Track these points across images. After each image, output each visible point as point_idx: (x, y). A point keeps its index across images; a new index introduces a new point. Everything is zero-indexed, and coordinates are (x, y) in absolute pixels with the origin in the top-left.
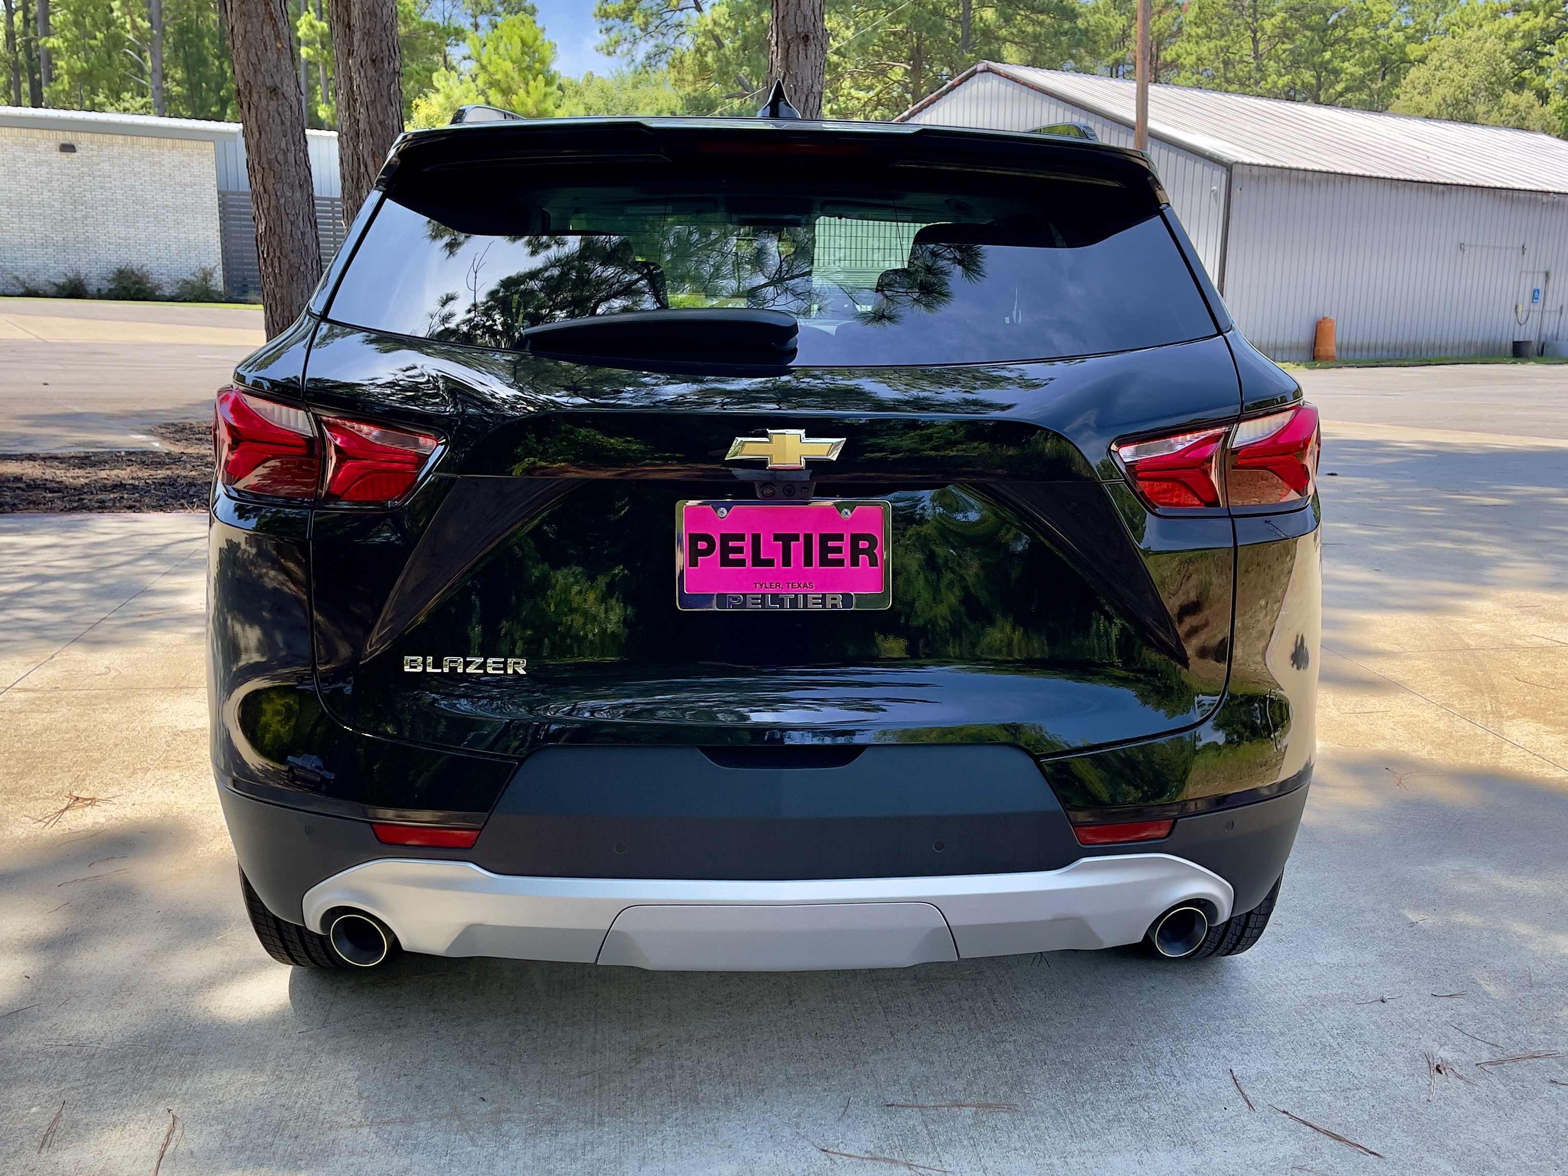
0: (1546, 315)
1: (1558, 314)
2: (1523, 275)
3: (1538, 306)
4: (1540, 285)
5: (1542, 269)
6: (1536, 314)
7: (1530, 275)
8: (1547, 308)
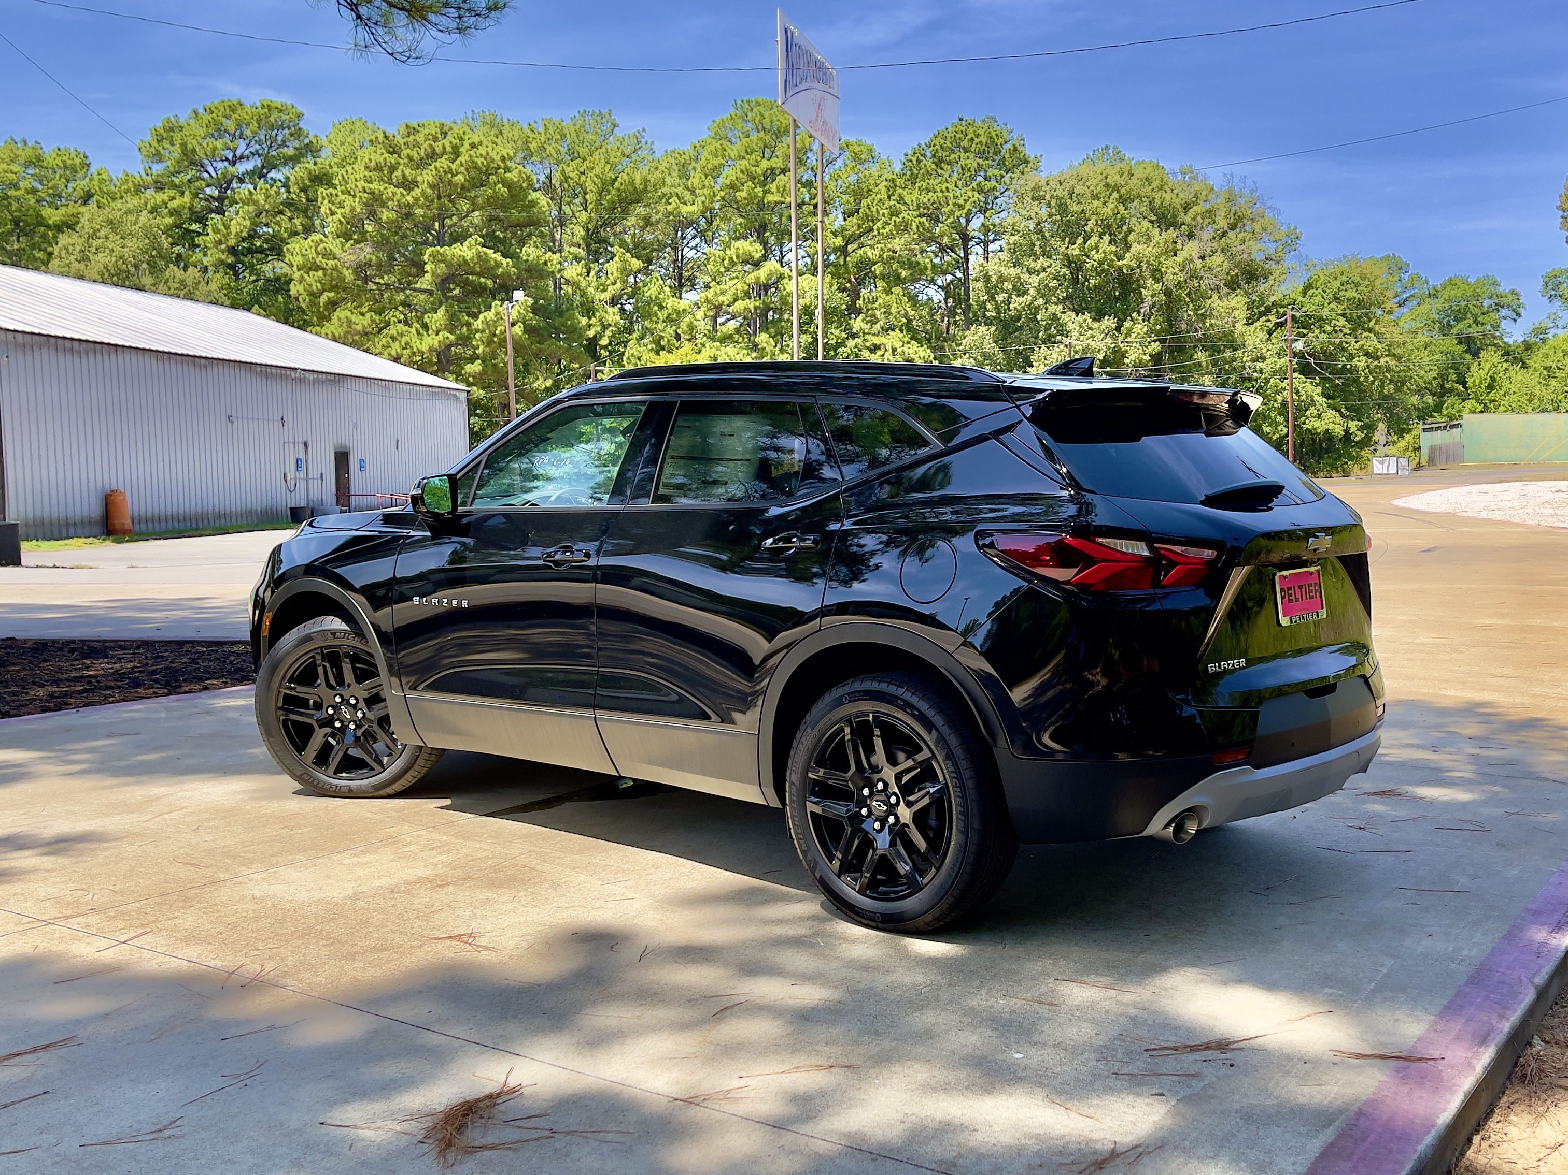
0: (311, 482)
1: (320, 481)
2: (286, 445)
3: (302, 474)
4: (302, 455)
5: (300, 440)
6: (302, 481)
7: (292, 445)
8: (310, 476)
